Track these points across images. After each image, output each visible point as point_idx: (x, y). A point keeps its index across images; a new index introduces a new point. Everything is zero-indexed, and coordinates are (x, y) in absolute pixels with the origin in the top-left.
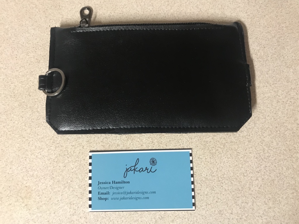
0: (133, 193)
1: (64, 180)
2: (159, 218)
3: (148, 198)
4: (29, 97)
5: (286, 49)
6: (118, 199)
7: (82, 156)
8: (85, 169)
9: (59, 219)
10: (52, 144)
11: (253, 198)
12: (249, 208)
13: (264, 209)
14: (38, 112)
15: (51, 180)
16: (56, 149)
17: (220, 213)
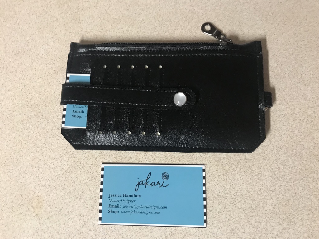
0: (144, 207)
1: (75, 191)
2: (169, 234)
3: (159, 213)
4: (45, 107)
5: (304, 67)
6: (128, 212)
7: (94, 168)
8: (97, 181)
9: (69, 230)
10: (65, 154)
11: (267, 218)
12: (262, 228)
13: (278, 229)
14: (53, 122)
15: (62, 191)
16: (69, 160)
17: (232, 232)
